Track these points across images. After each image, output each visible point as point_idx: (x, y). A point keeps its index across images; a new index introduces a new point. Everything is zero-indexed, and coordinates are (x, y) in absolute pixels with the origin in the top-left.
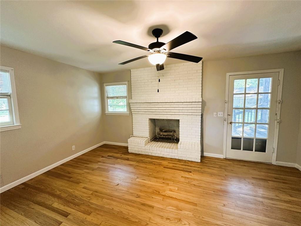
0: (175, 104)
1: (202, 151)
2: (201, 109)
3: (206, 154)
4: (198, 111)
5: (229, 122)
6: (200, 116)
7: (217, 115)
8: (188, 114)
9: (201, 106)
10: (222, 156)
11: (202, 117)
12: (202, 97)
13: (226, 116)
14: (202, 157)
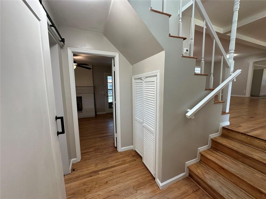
0: (79, 87)
1: (96, 112)
2: (93, 90)
3: (98, 113)
4: (92, 91)
5: (107, 96)
6: (93, 94)
7: (101, 93)
8: (87, 93)
9: (93, 88)
10: (105, 113)
11: (94, 94)
12: (93, 84)
13: (105, 93)
14: (96, 115)
